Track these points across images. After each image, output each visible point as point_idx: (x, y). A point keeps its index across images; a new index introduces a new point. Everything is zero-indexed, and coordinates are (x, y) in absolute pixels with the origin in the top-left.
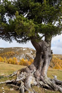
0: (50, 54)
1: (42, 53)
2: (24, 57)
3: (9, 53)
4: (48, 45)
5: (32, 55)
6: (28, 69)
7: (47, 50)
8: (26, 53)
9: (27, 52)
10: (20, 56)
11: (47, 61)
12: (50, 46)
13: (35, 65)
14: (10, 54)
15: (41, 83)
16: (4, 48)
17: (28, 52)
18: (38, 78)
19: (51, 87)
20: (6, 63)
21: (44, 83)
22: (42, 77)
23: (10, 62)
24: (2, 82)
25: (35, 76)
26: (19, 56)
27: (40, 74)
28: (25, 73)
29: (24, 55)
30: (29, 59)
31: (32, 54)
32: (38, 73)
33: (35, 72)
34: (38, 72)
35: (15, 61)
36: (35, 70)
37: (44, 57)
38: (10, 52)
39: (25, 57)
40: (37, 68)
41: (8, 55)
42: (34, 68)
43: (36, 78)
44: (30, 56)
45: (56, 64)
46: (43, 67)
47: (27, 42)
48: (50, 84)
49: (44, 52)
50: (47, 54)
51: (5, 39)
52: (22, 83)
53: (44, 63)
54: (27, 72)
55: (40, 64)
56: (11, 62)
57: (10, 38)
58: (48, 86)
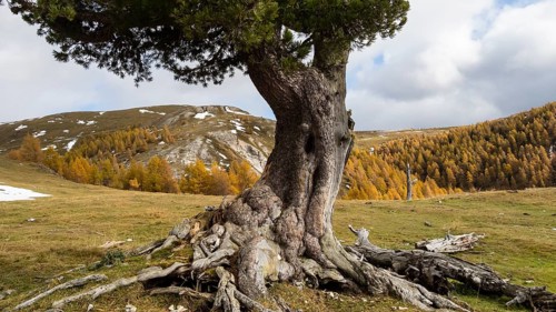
0: (342, 128)
1: (306, 126)
2: (204, 152)
3: (125, 139)
4: (334, 89)
5: (242, 143)
6: (243, 209)
7: (327, 113)
8: (210, 133)
9: (216, 129)
10: (181, 151)
11: (331, 161)
12: (341, 94)
13: (274, 188)
14: (133, 141)
15: (311, 266)
16: (98, 113)
17: (223, 129)
18: (295, 244)
19: (355, 280)
20: (117, 187)
21: (323, 265)
22: (313, 241)
23: (135, 183)
24: (125, 282)
25: (280, 239)
26: (177, 151)
27: (301, 227)
28: (231, 227)
29: (204, 141)
30: (228, 161)
31: (239, 135)
32: (294, 223)
33: (276, 222)
34: (291, 218)
35: (157, 177)
36: (277, 213)
37: (314, 144)
38: (129, 134)
39: (210, 152)
40: (288, 200)
41: (123, 147)
42: (274, 201)
43: (283, 245)
44: (233, 147)
45: (356, 178)
46: (314, 191)
47: (226, 75)
48: (350, 268)
49: (315, 124)
50: (330, 129)
51: (114, 64)
52: (226, 277)
53: (319, 176)
54: (238, 223)
55: (298, 181)
56: (140, 181)
57: (138, 60)
58: (340, 278)
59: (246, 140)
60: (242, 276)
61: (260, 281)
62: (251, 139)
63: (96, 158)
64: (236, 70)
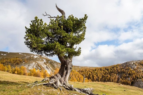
0: (71, 67)
1: (66, 66)
2: (35, 66)
3: (14, 60)
4: (70, 61)
5: (45, 65)
7: (69, 64)
8: (37, 62)
9: (39, 61)
10: (29, 65)
11: (69, 71)
12: (71, 62)
13: (60, 74)
14: (16, 61)
15: (64, 86)
16: (7, 53)
17: (41, 61)
18: (63, 82)
19: (70, 89)
20: (11, 73)
21: (66, 86)
22: (65, 82)
23: (16, 72)
26: (27, 65)
27: (63, 80)
28: (54, 79)
29: (35, 63)
30: (41, 69)
33: (60, 79)
35: (22, 72)
36: (60, 78)
37: (67, 69)
38: (15, 59)
39: (36, 66)
40: (62, 76)
41: (13, 62)
42: (60, 76)
43: (61, 82)
44: (43, 66)
45: (72, 77)
46: (66, 75)
48: (70, 87)
49: (67, 66)
50: (69, 66)
52: (54, 84)
53: (67, 73)
54: (55, 79)
55: (64, 74)
56: (18, 72)
57: (41, 52)
58: (68, 88)
59: (46, 64)
60: (57, 84)
61: (59, 85)
62: (47, 64)
63: (4, 64)
64: (55, 55)
